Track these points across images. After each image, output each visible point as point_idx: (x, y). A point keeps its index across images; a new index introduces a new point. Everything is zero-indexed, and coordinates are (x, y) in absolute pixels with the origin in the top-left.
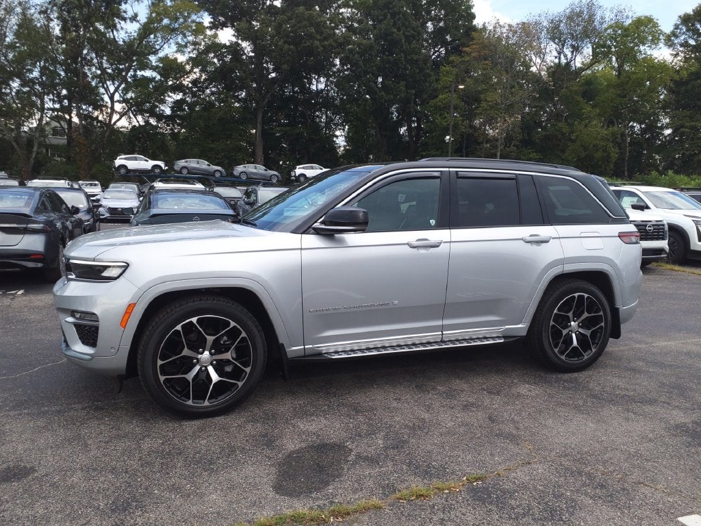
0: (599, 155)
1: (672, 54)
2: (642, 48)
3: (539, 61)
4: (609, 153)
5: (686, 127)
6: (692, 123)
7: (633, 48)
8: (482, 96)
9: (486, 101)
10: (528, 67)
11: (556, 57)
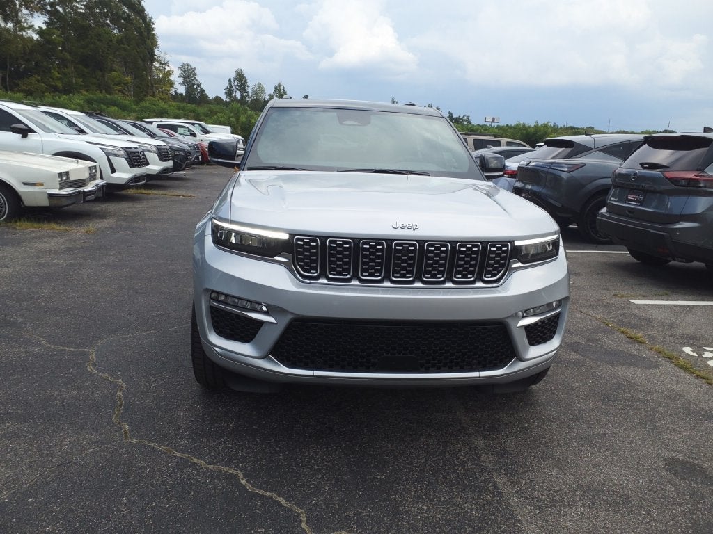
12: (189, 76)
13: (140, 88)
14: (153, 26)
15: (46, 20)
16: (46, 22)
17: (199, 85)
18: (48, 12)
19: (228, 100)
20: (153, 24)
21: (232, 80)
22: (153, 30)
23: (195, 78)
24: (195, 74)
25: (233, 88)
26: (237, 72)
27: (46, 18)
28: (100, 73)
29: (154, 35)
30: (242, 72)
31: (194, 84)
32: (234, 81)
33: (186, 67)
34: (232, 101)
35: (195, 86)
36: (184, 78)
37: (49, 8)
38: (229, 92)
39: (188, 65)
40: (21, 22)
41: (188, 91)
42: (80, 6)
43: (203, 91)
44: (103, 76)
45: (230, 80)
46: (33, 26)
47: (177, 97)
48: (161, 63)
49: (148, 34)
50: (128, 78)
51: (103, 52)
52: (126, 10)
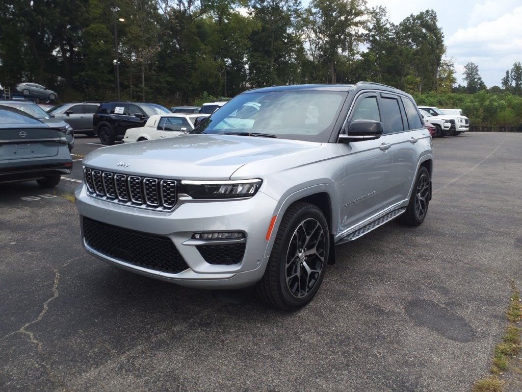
0: (211, 81)
1: (248, 13)
2: (233, 6)
3: (164, 6)
4: (219, 80)
5: (260, 64)
6: (263, 62)
7: (227, 5)
8: (127, 29)
9: (130, 32)
10: (156, 9)
11: (178, 5)
12: (472, 72)
13: (427, 85)
14: (443, 39)
15: (370, 46)
16: (368, 48)
17: (480, 79)
18: (370, 41)
19: (504, 88)
20: (443, 37)
21: (510, 72)
22: (442, 41)
23: (477, 74)
24: (477, 70)
25: (510, 79)
26: (515, 65)
27: (369, 45)
28: (399, 78)
29: (443, 45)
30: (519, 64)
31: (475, 78)
32: (512, 72)
33: (470, 66)
34: (507, 89)
35: (476, 80)
36: (468, 74)
37: (371, 38)
38: (505, 82)
39: (472, 64)
40: (353, 50)
41: (469, 84)
42: (390, 34)
43: (482, 83)
44: (400, 79)
45: (507, 72)
46: (359, 52)
47: (460, 90)
48: (448, 66)
49: (437, 45)
50: (419, 79)
51: (402, 63)
52: (424, 31)
